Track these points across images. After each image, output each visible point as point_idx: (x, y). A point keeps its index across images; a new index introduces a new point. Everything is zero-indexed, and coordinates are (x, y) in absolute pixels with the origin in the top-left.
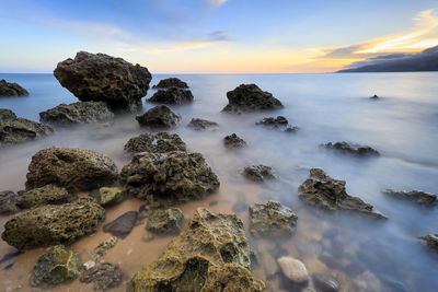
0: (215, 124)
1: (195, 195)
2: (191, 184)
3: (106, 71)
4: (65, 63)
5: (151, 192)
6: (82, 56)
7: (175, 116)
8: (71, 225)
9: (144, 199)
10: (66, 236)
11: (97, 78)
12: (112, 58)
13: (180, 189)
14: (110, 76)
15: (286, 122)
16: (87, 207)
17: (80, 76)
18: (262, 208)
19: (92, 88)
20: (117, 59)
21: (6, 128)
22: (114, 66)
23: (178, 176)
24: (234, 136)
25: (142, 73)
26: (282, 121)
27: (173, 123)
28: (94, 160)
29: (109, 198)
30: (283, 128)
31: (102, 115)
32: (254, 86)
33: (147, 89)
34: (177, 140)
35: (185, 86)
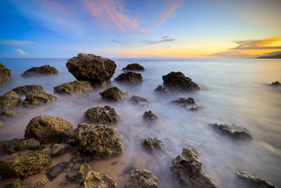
0: (145, 100)
1: (104, 156)
2: (101, 149)
3: (91, 64)
4: (71, 60)
5: (79, 151)
6: (80, 56)
8: (26, 168)
9: (75, 154)
11: (86, 68)
12: (95, 57)
13: (94, 152)
14: (93, 67)
15: (193, 102)
16: (38, 158)
17: (78, 67)
18: (137, 174)
19: (83, 73)
20: (98, 57)
21: (34, 97)
22: (96, 61)
24: (150, 112)
25: (111, 65)
26: (191, 101)
27: (120, 98)
29: (56, 151)
30: (190, 107)
31: (86, 89)
32: (180, 73)
33: (113, 73)
34: (113, 113)
35: (141, 68)
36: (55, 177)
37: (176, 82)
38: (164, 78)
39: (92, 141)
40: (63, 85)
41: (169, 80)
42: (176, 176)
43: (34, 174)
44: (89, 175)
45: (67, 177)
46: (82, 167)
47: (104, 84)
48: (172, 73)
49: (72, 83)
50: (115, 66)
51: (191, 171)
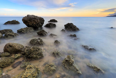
0: (56, 35)
1: (36, 59)
2: (35, 56)
3: (33, 20)
4: (24, 18)
5: (26, 57)
6: (28, 16)
7: (46, 33)
8: (4, 64)
9: (24, 58)
10: (2, 66)
11: (31, 21)
12: (35, 16)
13: (32, 57)
14: (34, 21)
15: (76, 36)
16: (8, 60)
17: (27, 21)
18: (48, 65)
19: (30, 24)
20: (36, 16)
22: (35, 18)
23: (32, 54)
24: (57, 40)
25: (42, 20)
26: (75, 36)
27: (45, 34)
28: (17, 47)
29: (16, 57)
30: (74, 38)
31: (31, 31)
32: (72, 24)
33: (43, 24)
34: (41, 41)
35: (56, 21)
36: (15, 67)
37: (70, 27)
38: (65, 25)
39: (31, 53)
40: (21, 29)
41: (67, 26)
42: (64, 66)
43: (7, 66)
44: (28, 66)
45: (21, 67)
46: (27, 63)
47: (39, 28)
48: (69, 23)
49: (25, 28)
50: (44, 21)
51: (69, 64)
